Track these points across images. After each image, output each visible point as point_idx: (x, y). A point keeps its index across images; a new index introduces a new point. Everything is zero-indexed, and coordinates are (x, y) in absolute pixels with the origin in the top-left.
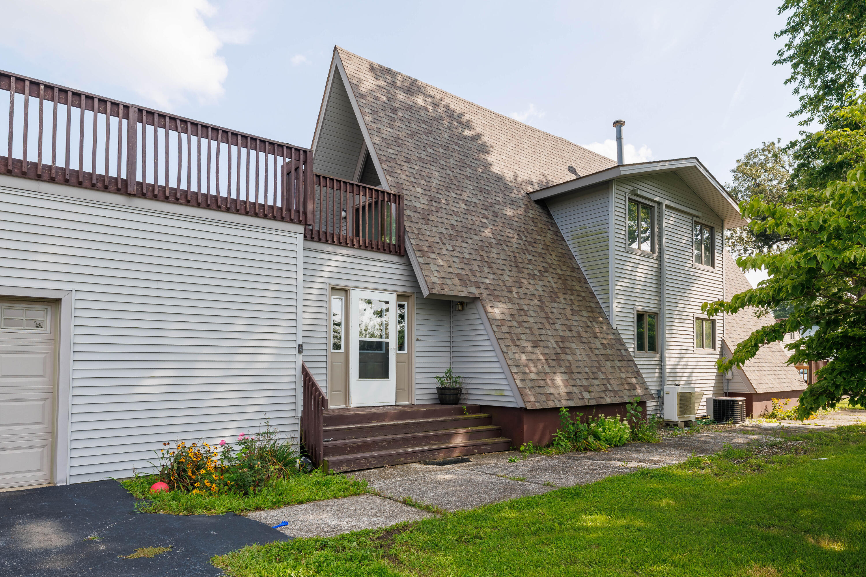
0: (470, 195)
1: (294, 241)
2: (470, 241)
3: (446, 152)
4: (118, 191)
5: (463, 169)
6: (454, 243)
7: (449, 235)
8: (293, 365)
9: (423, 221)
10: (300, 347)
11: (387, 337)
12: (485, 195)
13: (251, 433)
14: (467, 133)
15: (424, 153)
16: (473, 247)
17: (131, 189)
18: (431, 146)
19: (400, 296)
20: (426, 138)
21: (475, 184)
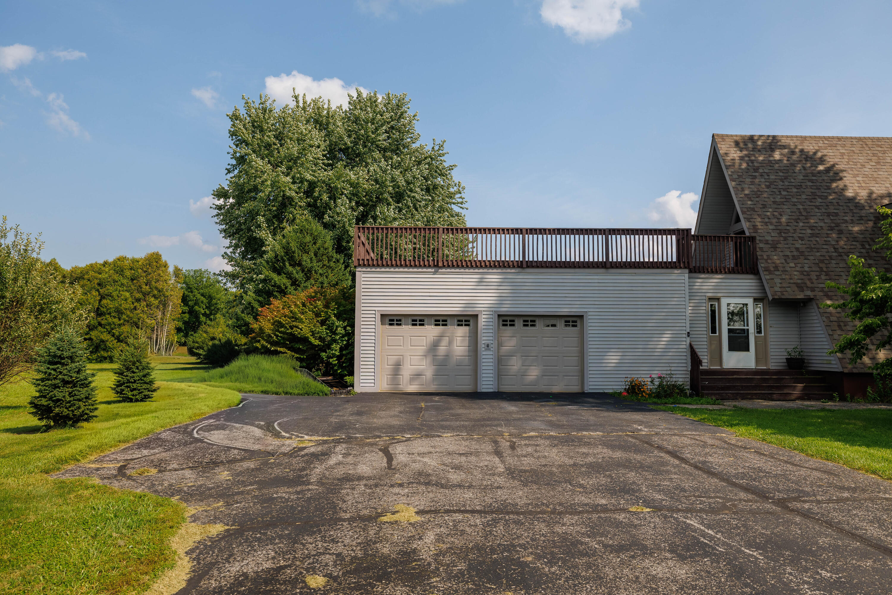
0: (818, 221)
1: (683, 278)
2: (812, 258)
3: (799, 190)
4: (603, 267)
5: (813, 200)
6: (796, 261)
7: (793, 256)
8: (684, 343)
9: (773, 249)
10: (688, 333)
11: (748, 326)
12: (832, 218)
13: (663, 373)
14: (821, 168)
15: (779, 197)
16: (814, 262)
17: (608, 265)
18: (784, 190)
19: (756, 300)
20: (782, 183)
21: (824, 211)
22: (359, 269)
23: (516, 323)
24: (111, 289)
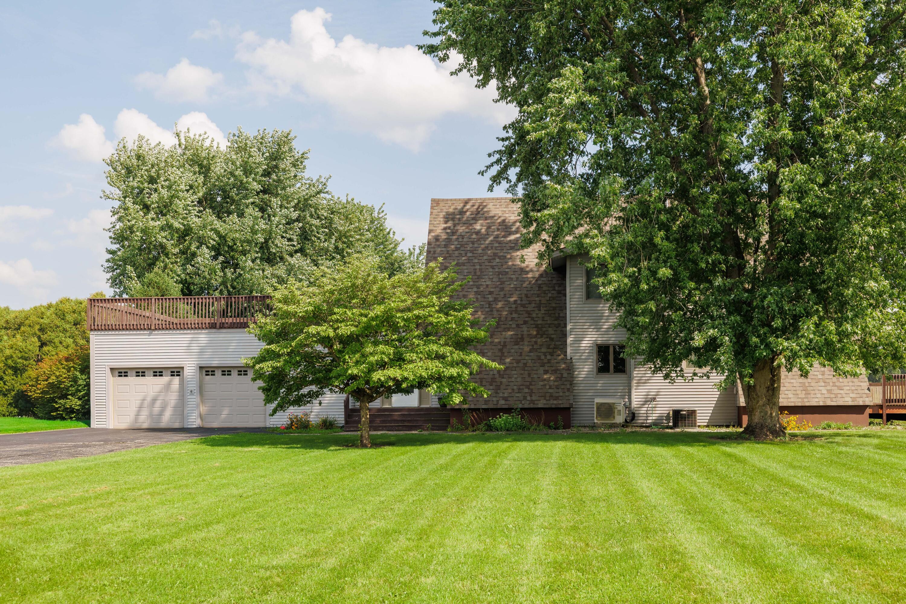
21: (497, 270)
22: (92, 333)
23: (216, 373)
24: (53, 335)
